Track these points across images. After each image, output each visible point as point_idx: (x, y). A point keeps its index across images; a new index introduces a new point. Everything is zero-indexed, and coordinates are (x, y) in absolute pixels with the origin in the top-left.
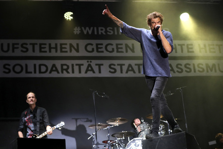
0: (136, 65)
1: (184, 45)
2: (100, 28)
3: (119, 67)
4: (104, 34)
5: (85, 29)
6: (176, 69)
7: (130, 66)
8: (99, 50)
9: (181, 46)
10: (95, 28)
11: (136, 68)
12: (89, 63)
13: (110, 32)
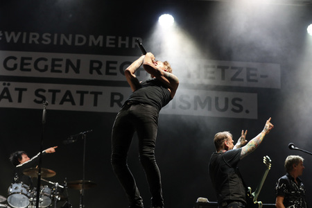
0: (78, 92)
2: (31, 34)
3: (51, 94)
4: (37, 42)
5: (9, 35)
7: (68, 93)
8: (25, 67)
10: (25, 34)
11: (77, 98)
12: (6, 86)
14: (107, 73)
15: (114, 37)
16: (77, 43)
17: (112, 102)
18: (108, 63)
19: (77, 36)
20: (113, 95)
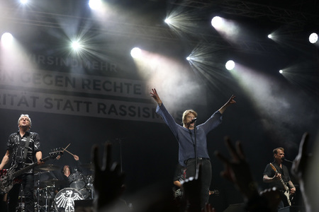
0: (75, 101)
1: (131, 85)
3: (57, 102)
6: (118, 111)
7: (68, 102)
9: (128, 85)
13: (50, 62)
14: (95, 89)
18: (95, 81)
20: (99, 104)
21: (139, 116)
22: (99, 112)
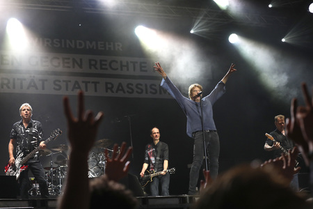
1: (137, 63)
6: (126, 89)
9: (134, 63)
14: (101, 68)
15: (103, 43)
16: (78, 47)
17: (107, 89)
18: (101, 61)
19: (78, 41)
20: (107, 83)
21: (147, 93)
22: (107, 91)
